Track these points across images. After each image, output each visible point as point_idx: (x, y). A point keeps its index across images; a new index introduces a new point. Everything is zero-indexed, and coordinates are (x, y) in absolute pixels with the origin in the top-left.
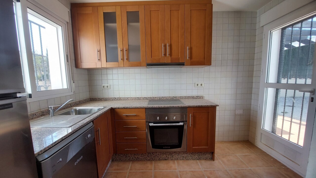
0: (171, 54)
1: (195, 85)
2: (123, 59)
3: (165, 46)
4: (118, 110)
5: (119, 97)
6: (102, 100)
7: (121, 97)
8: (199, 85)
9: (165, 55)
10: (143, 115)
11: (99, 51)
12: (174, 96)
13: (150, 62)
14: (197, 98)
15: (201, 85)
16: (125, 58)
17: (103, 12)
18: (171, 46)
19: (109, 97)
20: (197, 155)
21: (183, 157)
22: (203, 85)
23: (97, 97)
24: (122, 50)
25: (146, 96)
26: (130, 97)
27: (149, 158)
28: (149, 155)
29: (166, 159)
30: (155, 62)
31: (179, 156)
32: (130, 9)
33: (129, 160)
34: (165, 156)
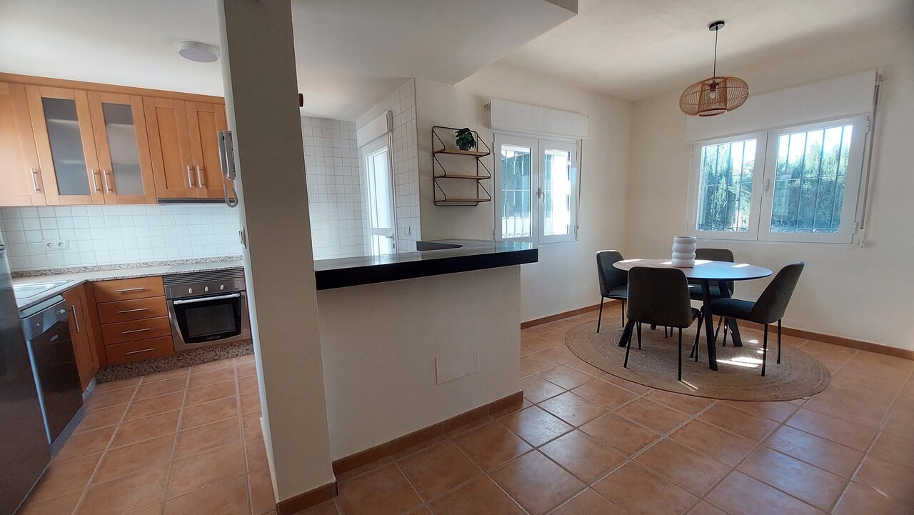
0: (206, 184)
2: (102, 190)
3: (193, 169)
5: (95, 265)
7: (101, 264)
9: (195, 184)
10: (159, 288)
11: (37, 173)
12: (228, 255)
13: (164, 196)
16: (107, 187)
17: (42, 98)
18: (204, 170)
19: (67, 267)
21: (248, 350)
23: (30, 269)
24: (99, 173)
25: (166, 260)
26: (125, 263)
27: (181, 364)
28: (181, 358)
29: (215, 360)
30: (175, 196)
31: (240, 349)
32: (109, 99)
33: (139, 375)
34: (212, 354)
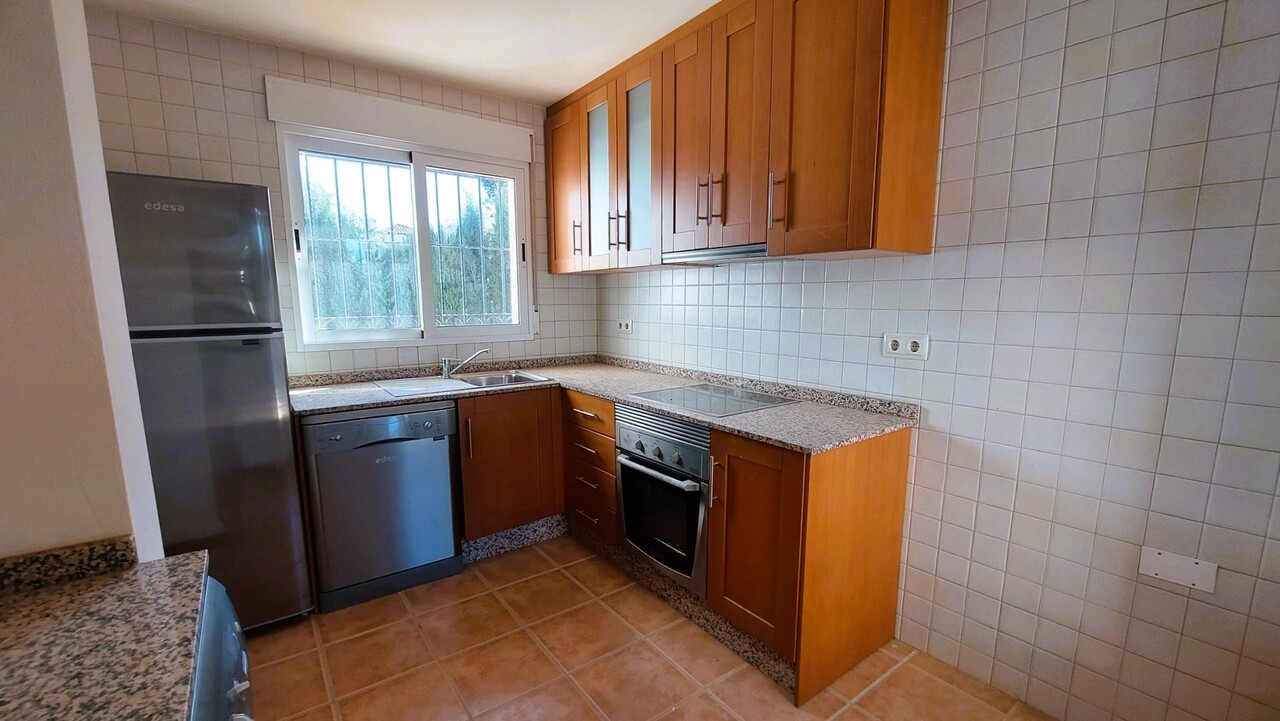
0: (724, 214)
1: (882, 341)
2: (616, 244)
3: (708, 184)
4: (572, 395)
5: (646, 361)
6: (612, 364)
7: (651, 361)
8: (905, 347)
9: (707, 217)
10: (610, 422)
11: (581, 225)
12: (793, 383)
14: (881, 408)
15: (915, 346)
17: (588, 113)
18: (725, 181)
19: (628, 357)
20: (747, 640)
21: (708, 621)
22: (924, 349)
24: (615, 218)
25: (708, 370)
27: (629, 567)
29: (663, 598)
31: (696, 609)
32: (632, 80)
